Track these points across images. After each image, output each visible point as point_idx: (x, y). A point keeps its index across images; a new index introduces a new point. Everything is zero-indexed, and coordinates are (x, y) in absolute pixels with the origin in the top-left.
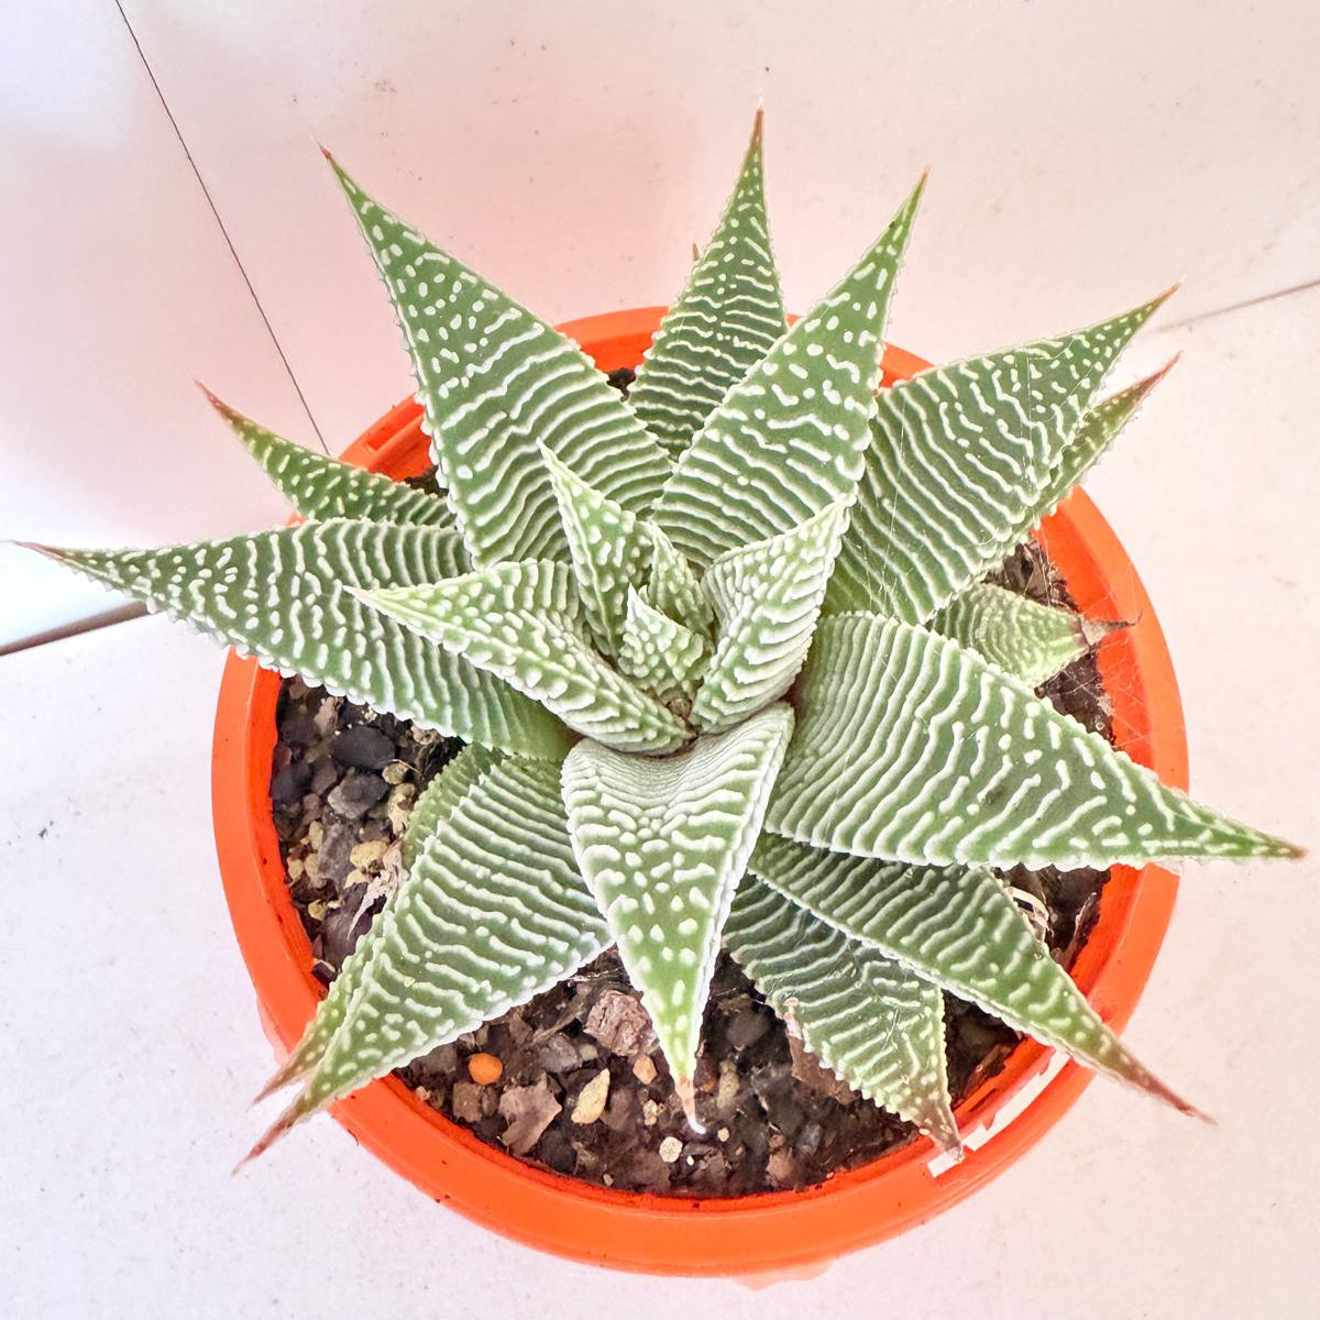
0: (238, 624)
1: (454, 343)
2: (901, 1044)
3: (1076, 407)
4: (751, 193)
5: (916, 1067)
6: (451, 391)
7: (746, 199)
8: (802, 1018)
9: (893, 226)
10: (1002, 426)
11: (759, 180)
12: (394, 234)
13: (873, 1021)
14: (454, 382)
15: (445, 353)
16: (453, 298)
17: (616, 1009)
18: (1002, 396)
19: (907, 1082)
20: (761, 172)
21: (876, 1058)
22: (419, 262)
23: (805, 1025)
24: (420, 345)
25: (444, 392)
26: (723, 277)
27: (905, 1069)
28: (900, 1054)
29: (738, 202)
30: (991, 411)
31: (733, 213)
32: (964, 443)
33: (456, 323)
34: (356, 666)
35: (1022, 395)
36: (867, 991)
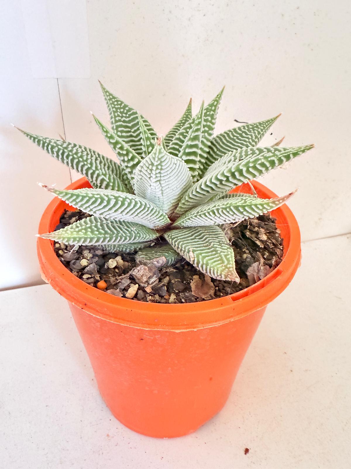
0: (61, 146)
1: (120, 112)
2: (222, 257)
3: (260, 131)
4: (189, 111)
5: (226, 262)
6: (119, 119)
7: (188, 112)
8: (194, 251)
9: (218, 95)
10: (244, 135)
11: (191, 109)
12: (110, 94)
13: (214, 253)
14: (120, 118)
15: (119, 113)
16: (122, 106)
17: (142, 271)
18: (243, 130)
19: (223, 265)
20: (191, 108)
21: (215, 259)
22: (116, 99)
23: (195, 252)
24: (113, 111)
25: (117, 119)
26: (182, 124)
27: (223, 262)
28: (221, 259)
29: (186, 113)
30: (241, 132)
31: (185, 114)
32: (235, 138)
33: (122, 110)
34: (87, 159)
35: (248, 130)
36: (212, 247)
